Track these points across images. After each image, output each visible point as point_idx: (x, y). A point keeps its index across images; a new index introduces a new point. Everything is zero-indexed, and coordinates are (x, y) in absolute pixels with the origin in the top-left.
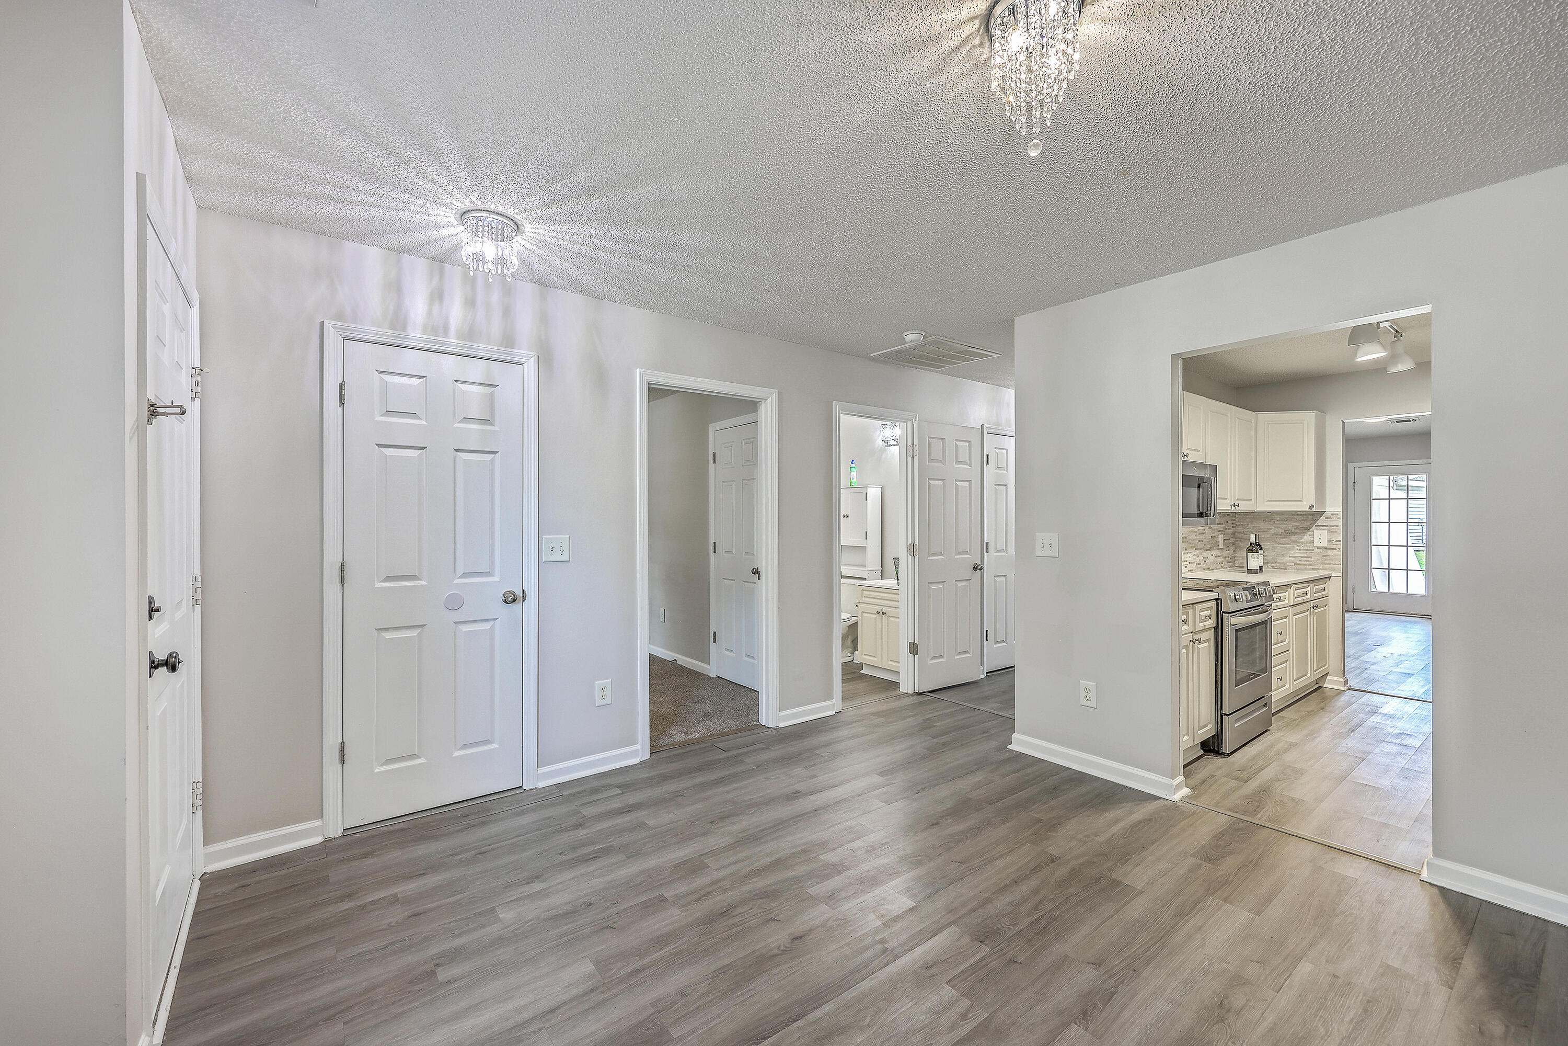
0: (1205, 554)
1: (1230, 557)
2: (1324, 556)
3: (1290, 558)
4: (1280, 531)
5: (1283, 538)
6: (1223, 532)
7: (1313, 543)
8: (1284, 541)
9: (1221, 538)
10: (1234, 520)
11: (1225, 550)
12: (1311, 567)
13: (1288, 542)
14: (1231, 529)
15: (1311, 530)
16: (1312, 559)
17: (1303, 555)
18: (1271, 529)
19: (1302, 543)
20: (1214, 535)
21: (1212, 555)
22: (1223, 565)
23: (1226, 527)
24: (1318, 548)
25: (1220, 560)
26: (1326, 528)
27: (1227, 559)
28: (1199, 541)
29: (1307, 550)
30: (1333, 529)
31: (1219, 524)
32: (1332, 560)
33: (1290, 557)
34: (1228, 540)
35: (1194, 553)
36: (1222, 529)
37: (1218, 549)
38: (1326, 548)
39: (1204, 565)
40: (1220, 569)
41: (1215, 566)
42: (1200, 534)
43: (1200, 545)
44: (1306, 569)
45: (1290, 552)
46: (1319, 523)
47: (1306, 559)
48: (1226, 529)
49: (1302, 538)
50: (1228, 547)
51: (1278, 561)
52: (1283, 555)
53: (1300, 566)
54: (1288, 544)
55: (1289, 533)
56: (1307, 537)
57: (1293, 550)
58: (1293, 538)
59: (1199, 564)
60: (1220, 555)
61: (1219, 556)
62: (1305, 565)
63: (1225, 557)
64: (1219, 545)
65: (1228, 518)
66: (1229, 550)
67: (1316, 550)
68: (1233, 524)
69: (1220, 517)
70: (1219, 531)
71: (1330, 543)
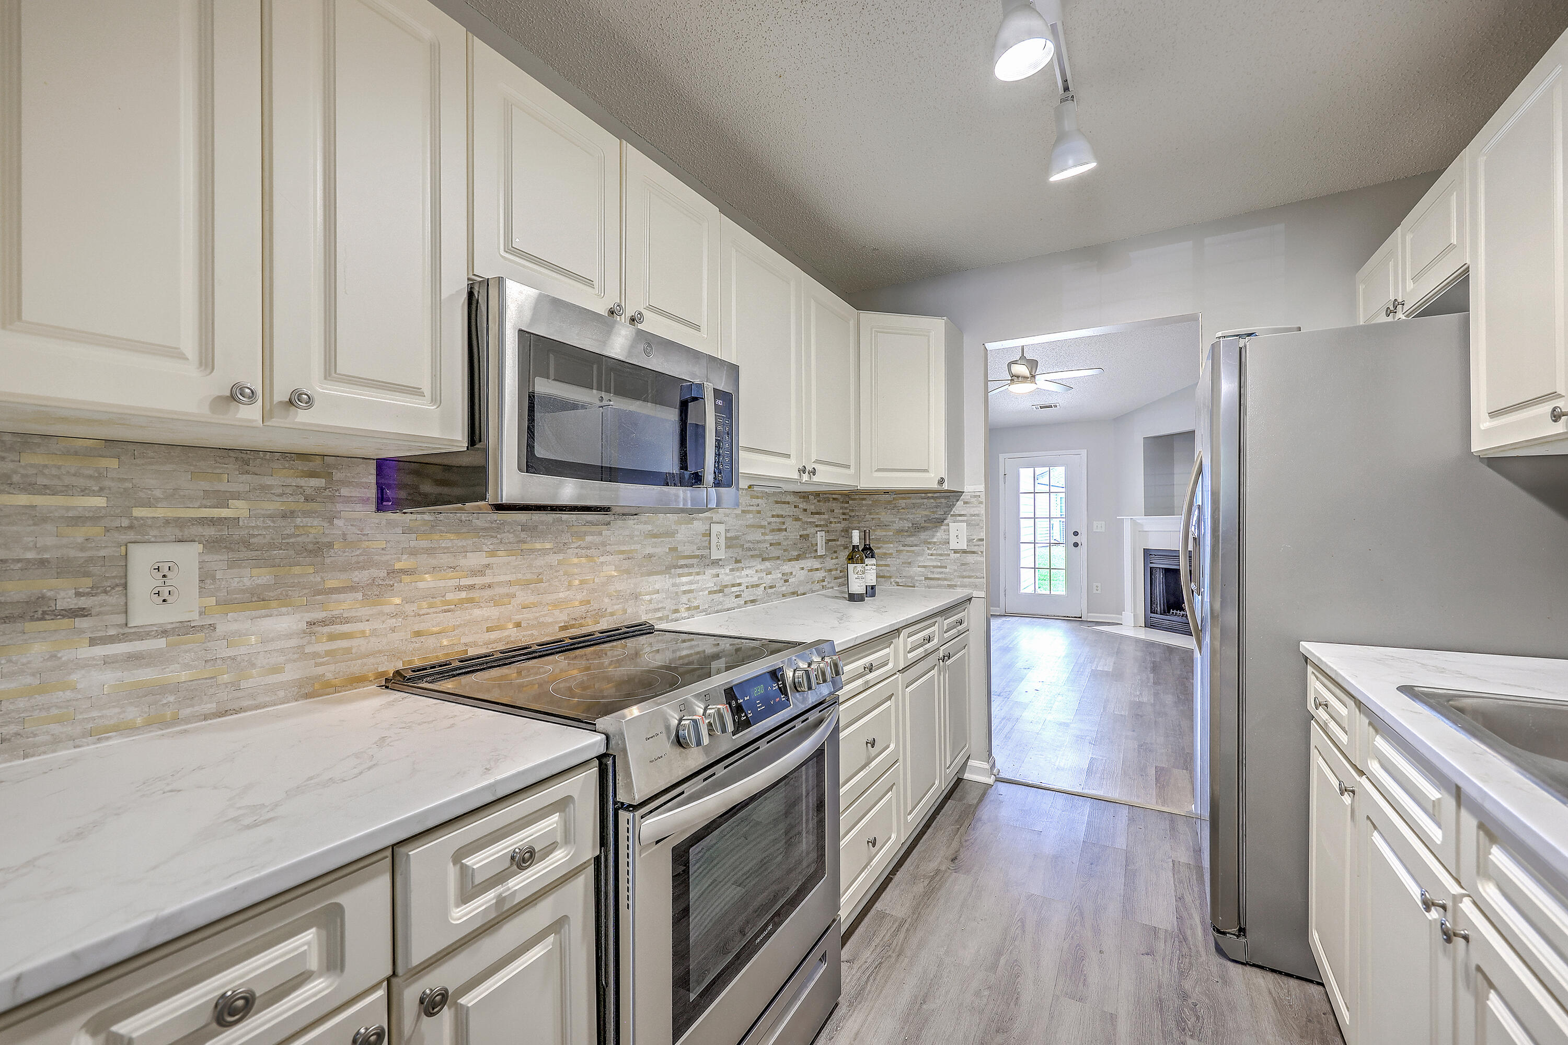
0: (787, 568)
1: (839, 569)
2: (963, 564)
3: (919, 569)
4: (907, 525)
5: (909, 536)
6: (825, 527)
7: (949, 543)
8: (912, 542)
9: (820, 538)
10: (846, 508)
11: (828, 559)
12: (946, 583)
13: (915, 542)
14: (839, 522)
15: (946, 522)
16: (947, 570)
17: (935, 564)
18: (894, 522)
19: (935, 543)
20: (805, 532)
21: (803, 569)
22: (824, 584)
23: (832, 520)
24: (956, 552)
25: (819, 575)
26: (965, 518)
27: (834, 572)
28: (771, 545)
29: (941, 555)
30: (975, 520)
31: (817, 513)
32: (973, 570)
33: (919, 567)
34: (834, 540)
35: (759, 567)
36: (822, 523)
37: (815, 557)
38: (965, 552)
39: (784, 588)
40: (818, 591)
41: (809, 587)
42: (773, 530)
43: (775, 552)
44: (939, 586)
45: (919, 558)
46: (956, 510)
47: (939, 570)
48: (831, 523)
49: (933, 536)
50: (835, 552)
51: (904, 574)
52: (910, 563)
53: (932, 582)
54: (916, 546)
55: (917, 528)
56: (940, 535)
57: (922, 555)
58: (923, 536)
59: (771, 587)
60: (819, 566)
61: (817, 570)
62: (938, 579)
63: (830, 570)
64: (816, 551)
65: (834, 505)
66: (837, 558)
67: (953, 556)
68: (844, 514)
69: (819, 501)
70: (817, 526)
71: (970, 544)
